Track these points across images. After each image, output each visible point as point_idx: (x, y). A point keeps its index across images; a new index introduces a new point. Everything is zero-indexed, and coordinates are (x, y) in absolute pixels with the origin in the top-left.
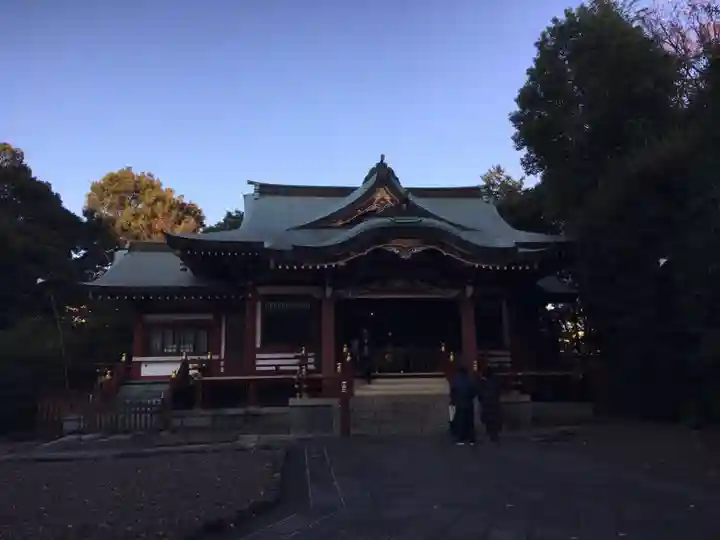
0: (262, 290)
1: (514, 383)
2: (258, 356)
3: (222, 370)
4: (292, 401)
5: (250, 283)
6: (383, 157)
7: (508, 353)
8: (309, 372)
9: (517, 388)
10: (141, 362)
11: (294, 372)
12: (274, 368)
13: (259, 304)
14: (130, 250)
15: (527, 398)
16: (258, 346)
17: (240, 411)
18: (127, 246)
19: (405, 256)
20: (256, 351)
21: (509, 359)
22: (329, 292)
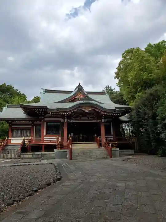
0: (46, 119)
1: (115, 145)
2: (45, 138)
3: (34, 142)
4: (55, 150)
5: (43, 117)
6: (80, 83)
7: (112, 137)
8: (60, 142)
9: (115, 146)
10: (11, 139)
11: (55, 142)
12: (50, 141)
13: (45, 123)
14: (7, 107)
15: (118, 149)
16: (45, 135)
17: (40, 153)
18: (7, 106)
19: (87, 111)
20: (44, 136)
21: (113, 138)
22: (66, 120)
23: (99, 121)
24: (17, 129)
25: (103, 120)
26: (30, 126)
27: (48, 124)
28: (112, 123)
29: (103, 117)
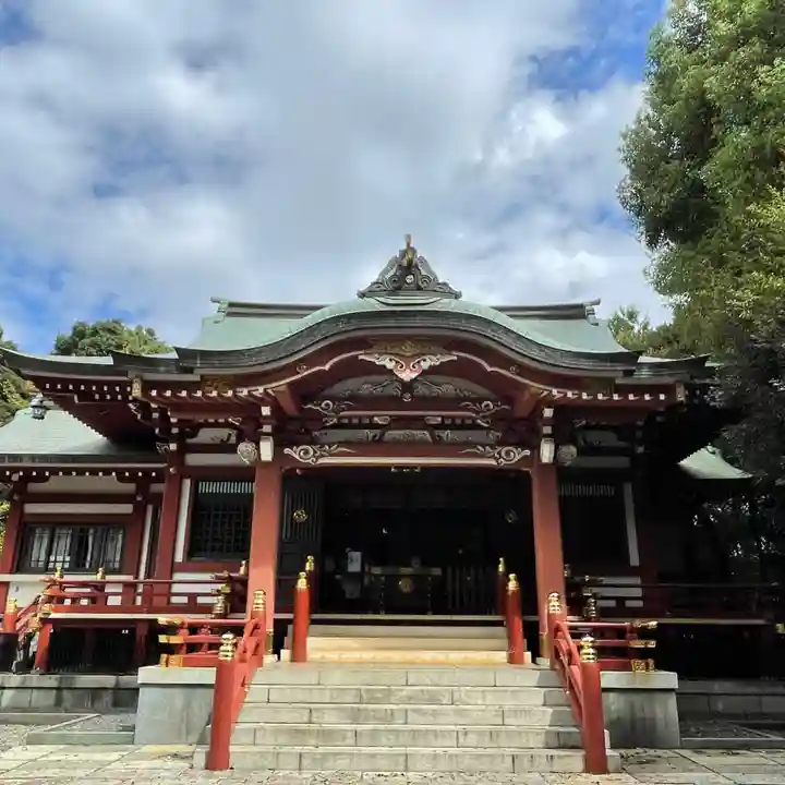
0: (193, 459)
1: (638, 644)
2: (178, 576)
4: (146, 674)
5: (173, 447)
6: (408, 237)
7: (638, 581)
9: (643, 654)
10: (8, 584)
12: (187, 599)
13: (187, 483)
16: (179, 557)
19: (407, 375)
20: (174, 568)
21: (638, 592)
22: (267, 450)
23: (517, 455)
24: (54, 524)
25: (547, 452)
26: (127, 509)
27: (207, 488)
28: (628, 489)
29: (547, 422)
